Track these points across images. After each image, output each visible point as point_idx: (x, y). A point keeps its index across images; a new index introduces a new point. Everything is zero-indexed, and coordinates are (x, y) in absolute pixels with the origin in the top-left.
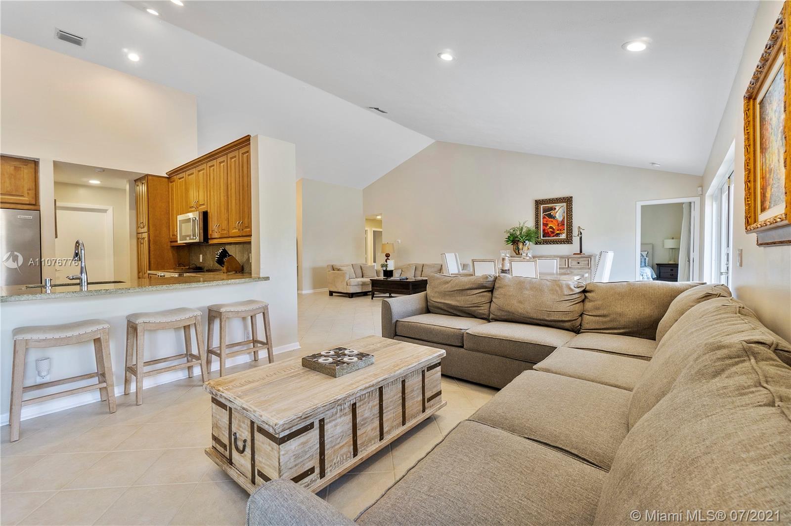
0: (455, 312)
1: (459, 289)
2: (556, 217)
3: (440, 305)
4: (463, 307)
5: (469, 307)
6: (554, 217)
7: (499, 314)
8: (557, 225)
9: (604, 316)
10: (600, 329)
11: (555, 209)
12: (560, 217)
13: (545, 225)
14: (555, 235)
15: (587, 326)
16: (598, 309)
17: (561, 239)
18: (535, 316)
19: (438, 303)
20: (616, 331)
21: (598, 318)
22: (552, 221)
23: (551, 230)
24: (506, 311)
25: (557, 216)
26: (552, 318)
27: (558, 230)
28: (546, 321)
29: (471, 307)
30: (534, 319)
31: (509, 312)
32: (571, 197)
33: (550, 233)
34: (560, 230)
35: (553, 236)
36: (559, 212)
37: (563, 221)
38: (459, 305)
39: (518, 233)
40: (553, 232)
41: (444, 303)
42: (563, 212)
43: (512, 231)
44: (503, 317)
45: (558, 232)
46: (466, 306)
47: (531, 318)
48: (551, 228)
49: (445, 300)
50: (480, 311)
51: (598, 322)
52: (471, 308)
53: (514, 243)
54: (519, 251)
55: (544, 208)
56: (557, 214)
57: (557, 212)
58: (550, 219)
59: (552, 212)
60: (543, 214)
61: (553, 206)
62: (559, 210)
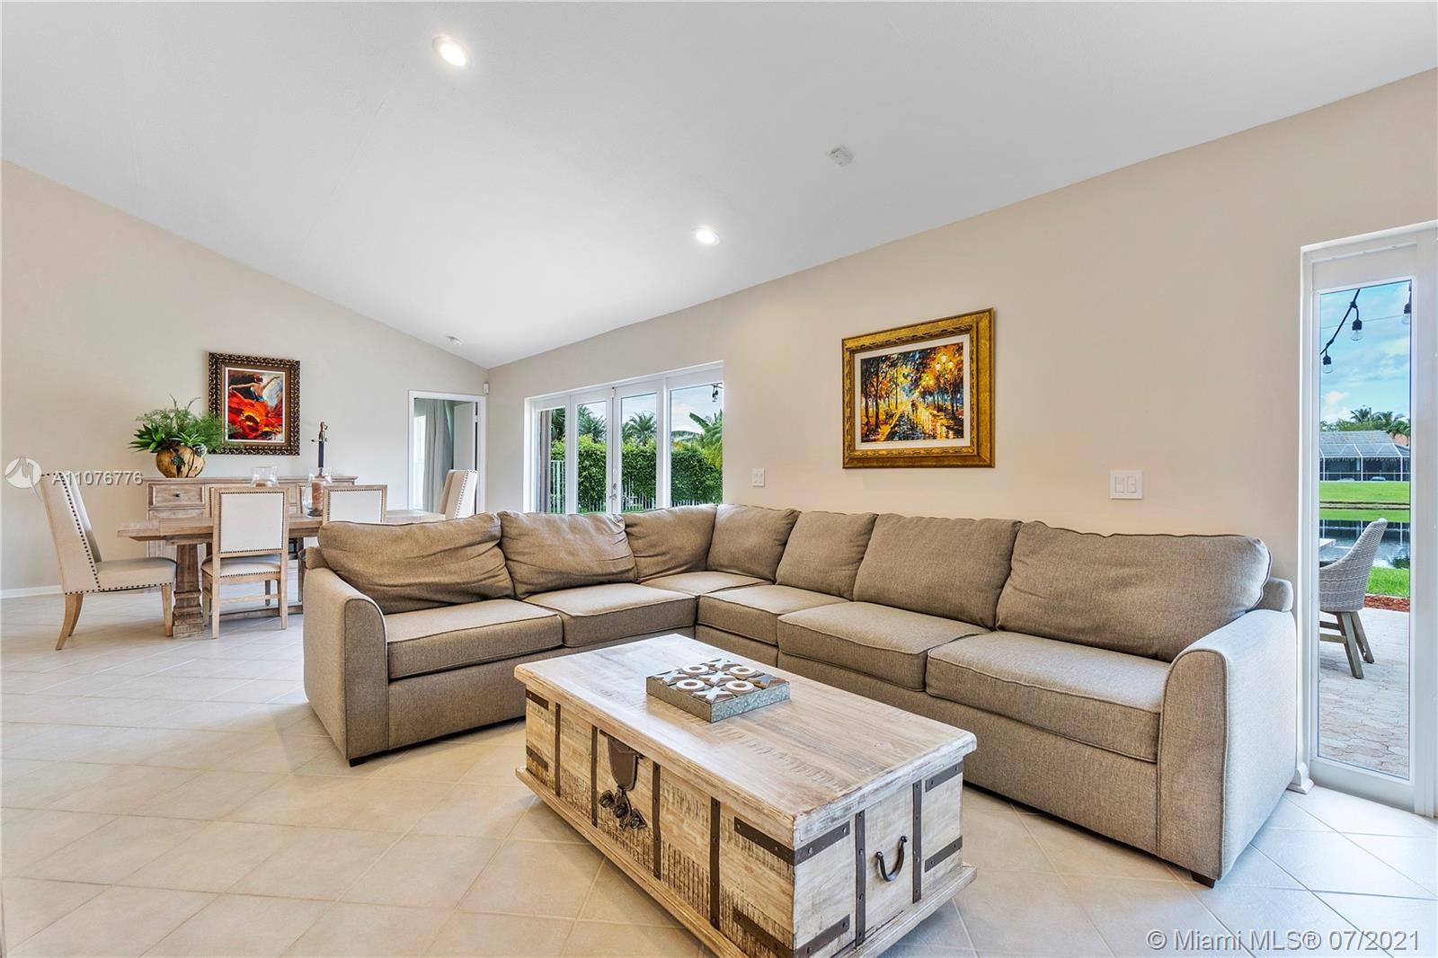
0: (447, 599)
1: (443, 549)
2: (262, 398)
3: (408, 591)
4: (468, 583)
5: (481, 580)
6: (258, 398)
7: (542, 581)
8: (264, 413)
9: (663, 554)
10: (662, 572)
11: (261, 380)
12: (270, 396)
13: (235, 412)
14: (261, 435)
15: (647, 571)
16: (653, 546)
17: (275, 446)
18: (598, 570)
19: (402, 586)
20: (679, 570)
21: (656, 558)
22: (252, 405)
23: (250, 424)
24: (555, 573)
25: (265, 395)
26: (620, 569)
27: (266, 426)
28: (613, 574)
29: (485, 579)
30: (597, 575)
31: (561, 573)
32: (298, 362)
33: (247, 431)
34: (272, 426)
35: (255, 438)
36: (270, 389)
37: (278, 408)
38: (459, 581)
39: (174, 425)
40: (254, 429)
41: (420, 584)
42: (278, 388)
43: (157, 417)
44: (550, 585)
45: (266, 429)
46: (476, 579)
47: (594, 575)
48: (249, 418)
49: (417, 576)
50: (500, 584)
51: (656, 564)
52: (484, 582)
53: (163, 449)
54: (179, 469)
55: (232, 373)
56: (265, 390)
57: (264, 387)
58: (246, 400)
59: (253, 386)
60: (230, 387)
61: (256, 373)
62: (269, 383)
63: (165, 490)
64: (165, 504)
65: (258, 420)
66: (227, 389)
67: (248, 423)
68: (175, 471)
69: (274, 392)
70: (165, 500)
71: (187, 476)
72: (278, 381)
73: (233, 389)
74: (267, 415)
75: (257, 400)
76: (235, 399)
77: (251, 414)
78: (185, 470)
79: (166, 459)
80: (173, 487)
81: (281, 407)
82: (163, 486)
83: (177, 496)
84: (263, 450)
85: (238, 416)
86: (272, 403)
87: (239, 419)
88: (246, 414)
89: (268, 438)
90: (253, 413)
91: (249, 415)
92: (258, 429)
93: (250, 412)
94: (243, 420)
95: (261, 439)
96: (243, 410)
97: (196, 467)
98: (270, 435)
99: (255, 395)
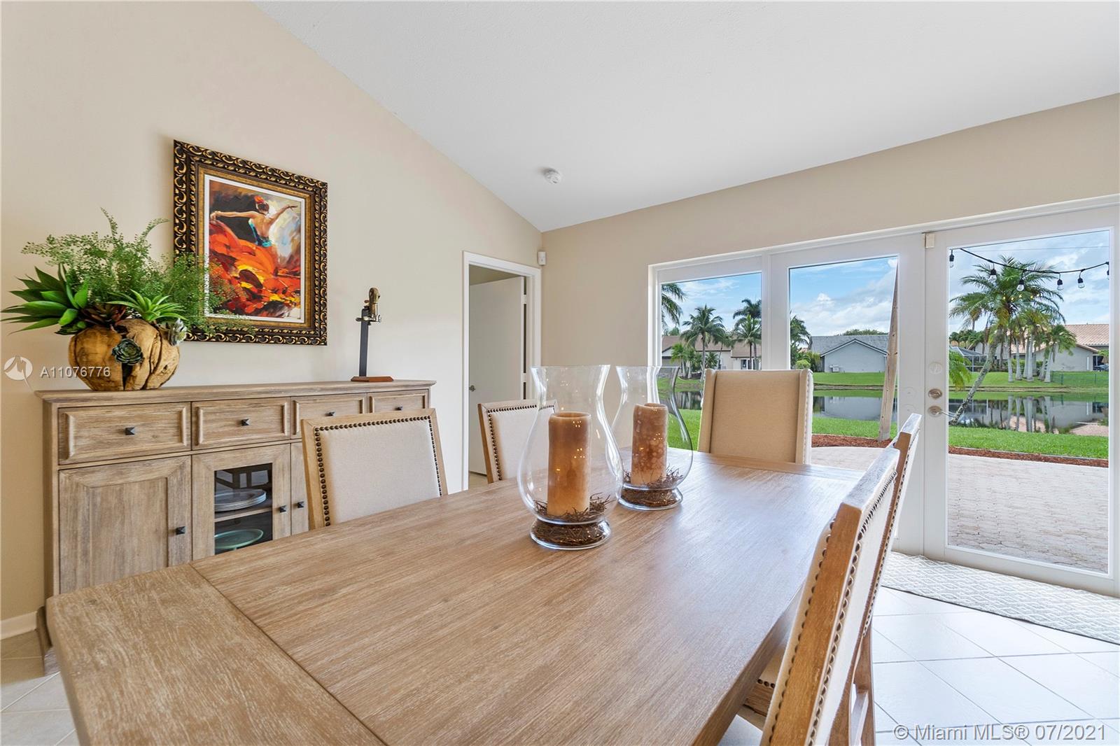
2: (267, 239)
6: (261, 240)
8: (271, 269)
11: (265, 208)
12: (281, 239)
13: (224, 261)
14: (265, 308)
22: (252, 253)
23: (249, 286)
25: (273, 234)
27: (275, 291)
32: (324, 184)
33: (244, 298)
34: (284, 293)
35: (257, 312)
36: (281, 224)
40: (255, 296)
42: (293, 227)
43: (76, 251)
45: (275, 298)
48: (246, 275)
53: (89, 326)
54: (128, 371)
55: (216, 188)
56: (271, 229)
57: (271, 222)
58: (243, 243)
59: (253, 217)
60: (213, 214)
61: (258, 194)
62: (279, 215)
63: (98, 420)
64: (99, 453)
65: (261, 279)
66: (206, 217)
67: (244, 284)
68: (118, 376)
69: (287, 232)
70: (101, 444)
71: (144, 388)
72: (293, 212)
73: (218, 218)
74: (276, 273)
75: (260, 244)
76: (221, 238)
77: (250, 269)
78: (141, 372)
79: (99, 347)
80: (118, 413)
81: (299, 260)
82: (92, 413)
83: (128, 432)
84: (272, 334)
85: (227, 269)
86: (284, 252)
87: (229, 277)
88: (241, 268)
89: (277, 314)
90: (253, 266)
91: (246, 270)
92: (261, 297)
93: (247, 265)
94: (236, 278)
95: (267, 316)
96: (234, 260)
97: (165, 368)
98: (281, 309)
99: (257, 235)
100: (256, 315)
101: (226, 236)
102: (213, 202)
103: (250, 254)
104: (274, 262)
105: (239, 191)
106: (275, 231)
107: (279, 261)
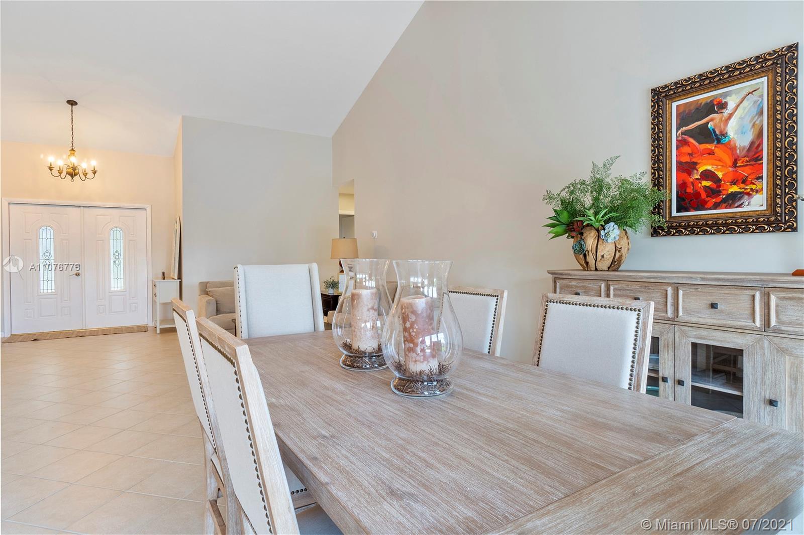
2: (724, 135)
6: (718, 138)
8: (729, 162)
11: (723, 106)
12: (741, 131)
13: (686, 168)
14: (724, 201)
17: (746, 216)
22: (711, 153)
23: (708, 183)
25: (732, 127)
27: (734, 183)
33: (705, 194)
34: (744, 182)
35: (716, 206)
36: (741, 115)
37: (754, 151)
39: (588, 200)
40: (715, 192)
42: (754, 111)
45: (734, 189)
48: (707, 175)
56: (733, 123)
57: (731, 116)
58: (703, 146)
59: (712, 120)
60: (680, 132)
61: (715, 97)
62: (738, 106)
65: (720, 175)
67: (705, 183)
69: (748, 119)
71: (596, 269)
72: (755, 97)
73: (683, 133)
74: (734, 165)
75: (719, 141)
76: (686, 149)
77: (709, 167)
78: (591, 259)
81: (761, 144)
84: (725, 225)
85: (690, 174)
86: (744, 141)
87: (691, 180)
88: (700, 170)
89: (736, 205)
90: (712, 164)
91: (706, 170)
92: (720, 191)
93: (705, 165)
94: (697, 179)
95: (726, 208)
96: (696, 164)
97: (603, 256)
98: (740, 199)
99: (716, 135)
100: (715, 208)
101: (689, 146)
102: (679, 122)
103: (709, 154)
104: (733, 154)
105: (700, 102)
106: (734, 124)
107: (738, 151)
